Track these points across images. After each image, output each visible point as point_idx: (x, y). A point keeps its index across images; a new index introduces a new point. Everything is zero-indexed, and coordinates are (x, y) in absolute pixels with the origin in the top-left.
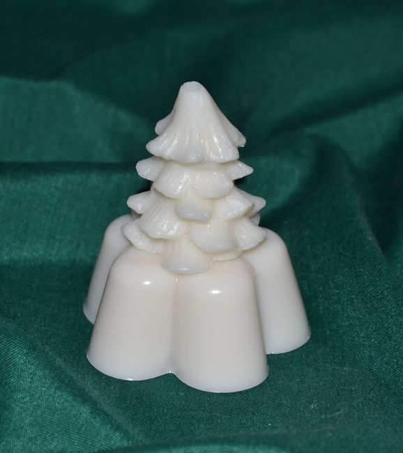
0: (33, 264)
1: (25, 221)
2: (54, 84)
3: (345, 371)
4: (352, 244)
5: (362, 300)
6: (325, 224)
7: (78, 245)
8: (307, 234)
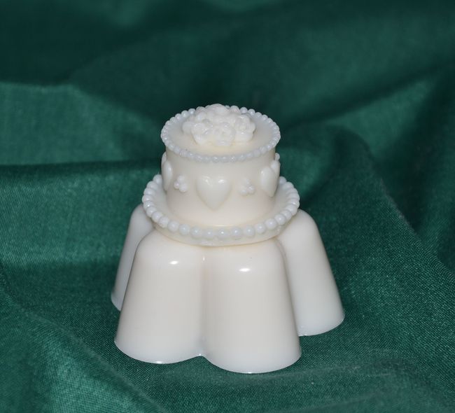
0: (53, 268)
1: (43, 225)
2: (61, 89)
3: (385, 352)
4: (382, 224)
5: (398, 279)
6: (352, 207)
7: (99, 246)
8: (334, 219)
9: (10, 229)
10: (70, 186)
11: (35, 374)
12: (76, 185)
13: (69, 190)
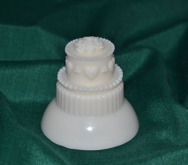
2: (33, 28)
9: (12, 86)
10: (36, 69)
11: (22, 150)
12: (39, 69)
13: (36, 71)
